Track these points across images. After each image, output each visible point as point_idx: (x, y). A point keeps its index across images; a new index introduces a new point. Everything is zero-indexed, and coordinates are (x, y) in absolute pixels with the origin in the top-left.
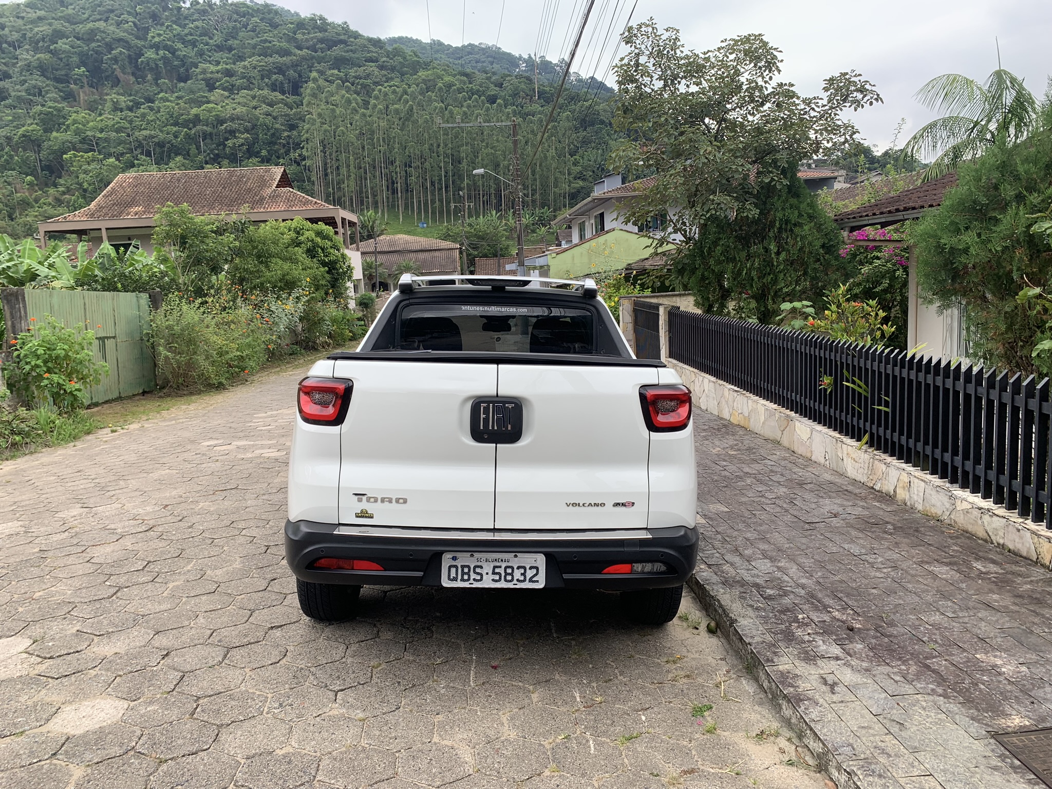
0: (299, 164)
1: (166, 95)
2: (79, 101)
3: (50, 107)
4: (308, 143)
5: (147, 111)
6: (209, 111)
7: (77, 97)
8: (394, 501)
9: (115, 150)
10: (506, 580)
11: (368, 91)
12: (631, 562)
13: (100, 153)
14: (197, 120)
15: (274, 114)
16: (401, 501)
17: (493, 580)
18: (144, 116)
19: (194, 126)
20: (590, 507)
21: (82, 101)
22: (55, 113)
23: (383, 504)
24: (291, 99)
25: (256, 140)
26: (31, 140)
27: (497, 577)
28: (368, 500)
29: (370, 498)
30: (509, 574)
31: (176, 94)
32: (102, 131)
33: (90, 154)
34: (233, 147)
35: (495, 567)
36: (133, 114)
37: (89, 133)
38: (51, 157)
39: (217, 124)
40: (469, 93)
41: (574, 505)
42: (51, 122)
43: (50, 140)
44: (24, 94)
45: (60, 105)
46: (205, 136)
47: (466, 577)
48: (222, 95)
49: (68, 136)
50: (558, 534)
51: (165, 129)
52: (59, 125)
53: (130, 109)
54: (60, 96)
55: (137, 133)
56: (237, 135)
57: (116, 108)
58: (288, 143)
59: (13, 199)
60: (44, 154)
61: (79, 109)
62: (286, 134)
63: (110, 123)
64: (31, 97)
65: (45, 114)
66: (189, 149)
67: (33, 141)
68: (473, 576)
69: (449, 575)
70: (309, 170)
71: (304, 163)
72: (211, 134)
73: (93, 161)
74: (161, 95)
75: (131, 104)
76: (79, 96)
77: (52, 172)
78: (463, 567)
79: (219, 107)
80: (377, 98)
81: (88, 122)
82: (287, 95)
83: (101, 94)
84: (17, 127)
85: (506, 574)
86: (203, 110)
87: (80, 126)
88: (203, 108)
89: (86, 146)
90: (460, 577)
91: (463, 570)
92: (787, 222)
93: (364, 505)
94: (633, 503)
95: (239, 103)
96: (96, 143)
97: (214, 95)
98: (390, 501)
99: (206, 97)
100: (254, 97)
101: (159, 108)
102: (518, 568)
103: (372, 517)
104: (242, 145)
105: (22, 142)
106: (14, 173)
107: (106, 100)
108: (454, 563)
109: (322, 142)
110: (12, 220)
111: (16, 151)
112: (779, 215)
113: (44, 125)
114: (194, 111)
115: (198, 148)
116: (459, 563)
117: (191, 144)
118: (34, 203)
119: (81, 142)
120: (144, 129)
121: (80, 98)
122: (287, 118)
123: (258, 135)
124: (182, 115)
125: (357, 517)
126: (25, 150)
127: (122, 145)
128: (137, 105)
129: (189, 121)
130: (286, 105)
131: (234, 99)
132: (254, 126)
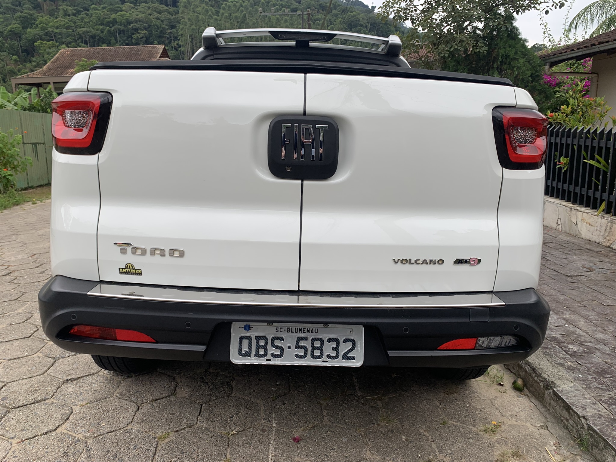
0: (177, 50)
1: (96, 6)
2: (44, 9)
3: (25, 13)
4: (182, 37)
5: (85, 16)
6: (122, 16)
7: (42, 7)
8: (167, 253)
9: (66, 40)
10: (313, 356)
11: (219, 5)
12: (476, 336)
13: (57, 42)
14: (114, 22)
15: (162, 19)
16: (177, 254)
17: (297, 356)
18: (82, 19)
19: (113, 26)
20: (424, 265)
21: (45, 10)
22: (29, 17)
23: (153, 257)
24: (172, 9)
25: (151, 34)
26: (15, 34)
27: (301, 352)
28: (135, 251)
29: (136, 249)
30: (317, 348)
31: (102, 6)
32: (57, 28)
33: (51, 42)
34: (137, 39)
35: (299, 339)
36: (76, 18)
37: (50, 29)
38: (27, 44)
39: (127, 24)
40: (281, 7)
41: (404, 261)
42: (27, 22)
43: (26, 33)
44: (10, 5)
45: (31, 12)
46: (120, 32)
47: (262, 352)
48: (130, 6)
49: (37, 31)
50: (382, 299)
51: (96, 27)
52: (31, 24)
53: (74, 15)
54: (32, 7)
55: (78, 30)
56: (139, 31)
57: (66, 14)
58: (170, 37)
59: (5, 70)
60: (23, 42)
61: (43, 15)
62: (169, 31)
63: (63, 23)
64: (14, 7)
65: (22, 18)
66: (111, 40)
67: (16, 34)
68: (271, 350)
69: (240, 350)
70: (183, 53)
71: (180, 49)
72: (123, 31)
73: (52, 47)
74: (93, 6)
75: (75, 12)
76: (44, 6)
77: (28, 54)
78: (258, 338)
79: (128, 14)
80: (224, 9)
81: (49, 23)
82: (169, 7)
83: (57, 6)
84: (6, 26)
85: (314, 348)
86: (119, 15)
87: (44, 25)
88: (119, 14)
89: (48, 38)
90: (254, 352)
91: (258, 343)
92: (507, 57)
93: (129, 258)
94: (479, 261)
95: (140, 12)
96: (55, 36)
97: (125, 6)
98: (162, 252)
99: (120, 7)
100: (149, 8)
101: (92, 14)
102: (330, 340)
103: (140, 274)
104: (143, 37)
105: (10, 35)
106: (5, 53)
107: (59, 9)
108: (247, 334)
109: (191, 36)
110: (5, 82)
111: (6, 40)
112: (502, 52)
113: (23, 24)
114: (113, 16)
115: (116, 39)
116: (253, 334)
117: (111, 37)
118: (18, 72)
119: (45, 35)
120: (83, 27)
121: (44, 8)
122: (170, 21)
123: (152, 32)
124: (106, 19)
125: (121, 273)
126: (11, 39)
127: (70, 37)
128: (79, 12)
129: (110, 22)
130: (169, 13)
131: (137, 9)
132: (150, 26)
